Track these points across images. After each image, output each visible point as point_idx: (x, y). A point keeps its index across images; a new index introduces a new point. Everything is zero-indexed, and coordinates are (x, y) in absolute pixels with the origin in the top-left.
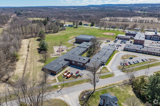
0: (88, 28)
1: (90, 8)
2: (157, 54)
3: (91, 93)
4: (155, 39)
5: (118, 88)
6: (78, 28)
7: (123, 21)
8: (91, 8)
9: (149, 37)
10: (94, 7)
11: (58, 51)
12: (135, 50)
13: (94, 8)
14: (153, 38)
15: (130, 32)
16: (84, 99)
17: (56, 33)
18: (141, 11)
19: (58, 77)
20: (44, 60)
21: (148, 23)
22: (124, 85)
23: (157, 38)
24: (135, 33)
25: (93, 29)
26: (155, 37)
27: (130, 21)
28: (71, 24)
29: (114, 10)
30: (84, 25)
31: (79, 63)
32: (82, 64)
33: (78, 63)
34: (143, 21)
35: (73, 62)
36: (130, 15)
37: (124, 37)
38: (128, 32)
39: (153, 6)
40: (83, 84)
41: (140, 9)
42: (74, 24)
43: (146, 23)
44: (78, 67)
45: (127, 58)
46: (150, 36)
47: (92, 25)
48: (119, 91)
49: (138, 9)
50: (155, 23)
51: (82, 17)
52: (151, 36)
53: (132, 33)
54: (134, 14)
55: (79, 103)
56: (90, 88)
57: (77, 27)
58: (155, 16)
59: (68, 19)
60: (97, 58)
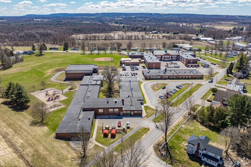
0: (63, 54)
1: (33, 20)
2: (182, 77)
3: (166, 145)
4: (167, 59)
5: (185, 127)
6: (44, 56)
7: (105, 39)
8: (35, 20)
9: (159, 58)
10: (39, 18)
11: (51, 99)
12: (159, 77)
13: (42, 20)
14: (164, 58)
15: (134, 54)
16: (165, 155)
17: (8, 68)
18: (117, 23)
19: (97, 140)
20: (39, 121)
21: (137, 39)
22: (188, 122)
23: (169, 58)
24: (141, 54)
25: (72, 55)
26: (166, 57)
27: (115, 39)
28: (29, 49)
29: (77, 22)
30: (51, 49)
31: (112, 110)
32: (117, 110)
33: (110, 110)
34: (132, 37)
35: (101, 111)
36: (107, 29)
37: (131, 62)
38: (132, 54)
39: (127, 17)
40: (143, 137)
41: (113, 20)
42: (34, 49)
43: (135, 39)
44: (111, 116)
45: (160, 89)
46: (160, 56)
47: (66, 49)
48: (189, 130)
49: (111, 20)
50: (147, 39)
51: (35, 37)
52: (162, 56)
53: (136, 55)
54: (112, 28)
55: (164, 163)
56: (158, 139)
57: (42, 53)
58: (138, 29)
59: (8, 42)
60: (128, 97)
